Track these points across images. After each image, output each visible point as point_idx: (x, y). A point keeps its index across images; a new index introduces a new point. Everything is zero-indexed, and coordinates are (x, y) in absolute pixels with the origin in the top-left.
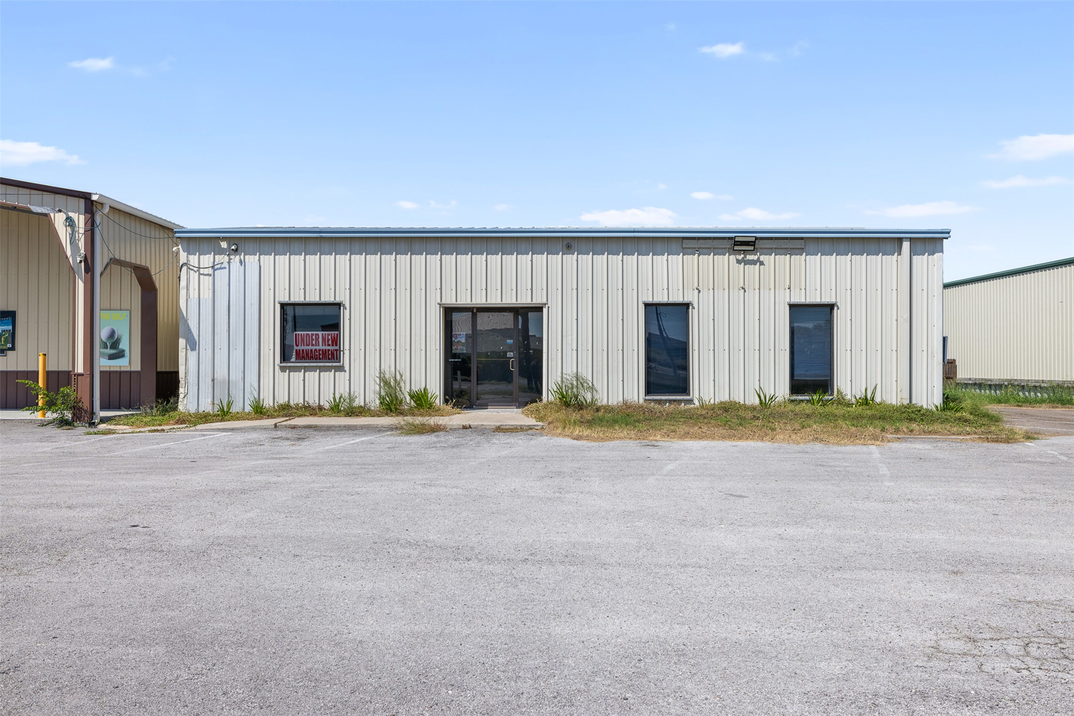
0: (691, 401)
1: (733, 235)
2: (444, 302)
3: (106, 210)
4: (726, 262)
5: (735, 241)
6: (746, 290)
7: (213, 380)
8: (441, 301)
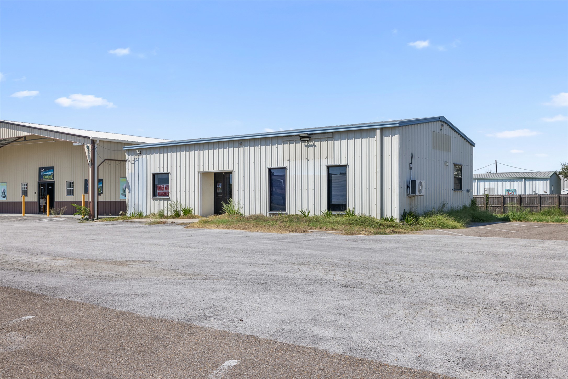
0: (287, 214)
1: (298, 134)
2: (200, 171)
3: (98, 142)
4: (300, 146)
5: (300, 137)
6: (309, 160)
7: (135, 204)
8: (199, 170)
